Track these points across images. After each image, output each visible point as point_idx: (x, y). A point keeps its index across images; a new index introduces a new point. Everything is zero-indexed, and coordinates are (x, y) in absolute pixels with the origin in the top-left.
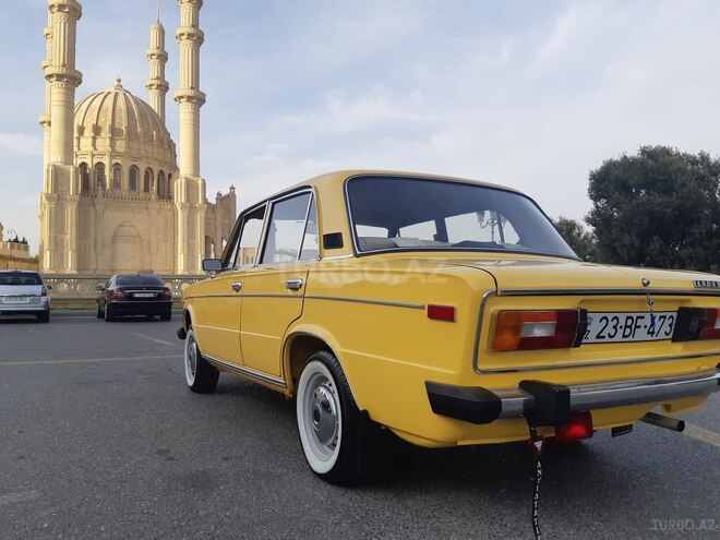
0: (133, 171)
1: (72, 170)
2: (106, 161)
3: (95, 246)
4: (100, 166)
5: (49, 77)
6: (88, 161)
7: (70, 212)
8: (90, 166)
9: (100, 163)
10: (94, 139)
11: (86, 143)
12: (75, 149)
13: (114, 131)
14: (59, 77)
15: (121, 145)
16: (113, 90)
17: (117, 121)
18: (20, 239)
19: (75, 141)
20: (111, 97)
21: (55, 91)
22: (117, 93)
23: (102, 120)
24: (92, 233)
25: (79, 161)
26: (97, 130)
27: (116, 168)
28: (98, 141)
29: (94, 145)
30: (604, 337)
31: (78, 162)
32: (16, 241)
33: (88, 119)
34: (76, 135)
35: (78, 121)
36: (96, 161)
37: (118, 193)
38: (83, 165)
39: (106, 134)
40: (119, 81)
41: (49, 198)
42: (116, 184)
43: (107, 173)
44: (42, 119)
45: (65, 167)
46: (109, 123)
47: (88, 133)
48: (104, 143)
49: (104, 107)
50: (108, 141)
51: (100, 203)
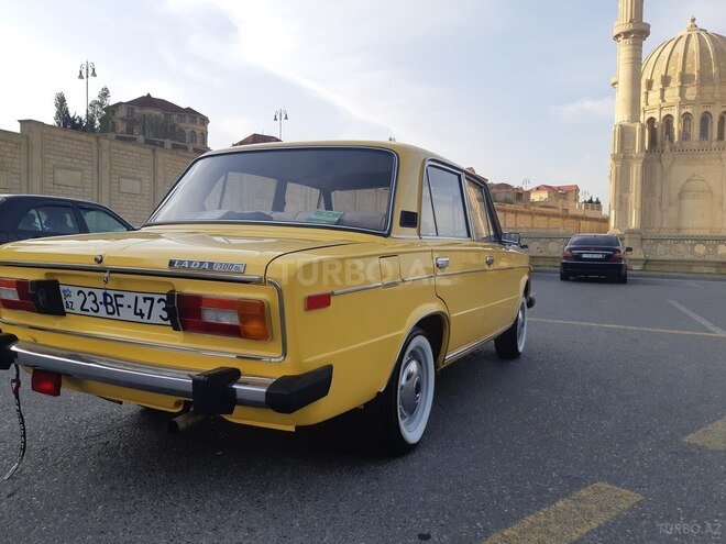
0: (705, 119)
1: (638, 126)
2: (675, 113)
3: (661, 204)
4: (668, 119)
5: (617, 36)
6: (656, 115)
7: (636, 170)
8: (658, 120)
9: (669, 115)
10: (663, 91)
11: (654, 96)
12: (643, 104)
13: (685, 78)
14: (626, 34)
15: (691, 93)
16: (685, 33)
17: (688, 66)
18: (594, 200)
19: (643, 97)
20: (683, 41)
21: (623, 50)
22: (689, 36)
23: (671, 68)
24: (658, 189)
25: (647, 117)
26: (666, 81)
27: (686, 118)
28: (667, 93)
29: (662, 97)
30: (87, 310)
31: (644, 118)
32: (591, 201)
33: (657, 72)
34: (643, 89)
35: (646, 76)
36: (663, 114)
37: (686, 145)
38: (651, 120)
39: (675, 83)
40: (693, 20)
41: (615, 158)
42: (685, 135)
43: (676, 125)
44: (613, 81)
45: (631, 125)
46: (679, 70)
47: (657, 86)
48: (673, 94)
49: (674, 54)
50: (677, 91)
51: (667, 158)
